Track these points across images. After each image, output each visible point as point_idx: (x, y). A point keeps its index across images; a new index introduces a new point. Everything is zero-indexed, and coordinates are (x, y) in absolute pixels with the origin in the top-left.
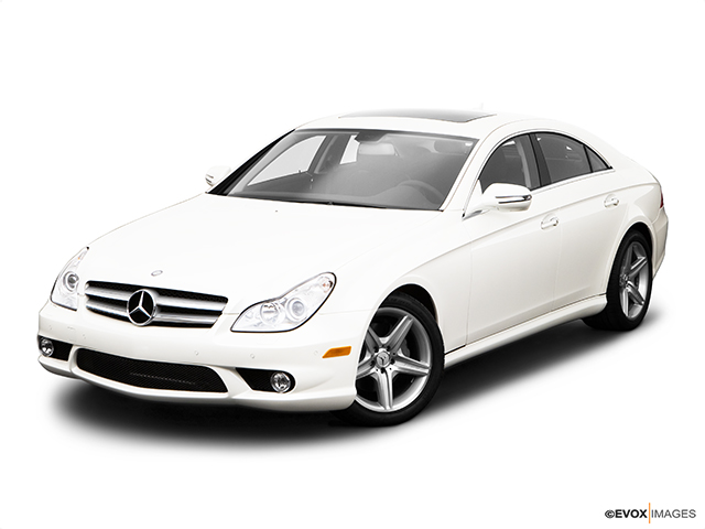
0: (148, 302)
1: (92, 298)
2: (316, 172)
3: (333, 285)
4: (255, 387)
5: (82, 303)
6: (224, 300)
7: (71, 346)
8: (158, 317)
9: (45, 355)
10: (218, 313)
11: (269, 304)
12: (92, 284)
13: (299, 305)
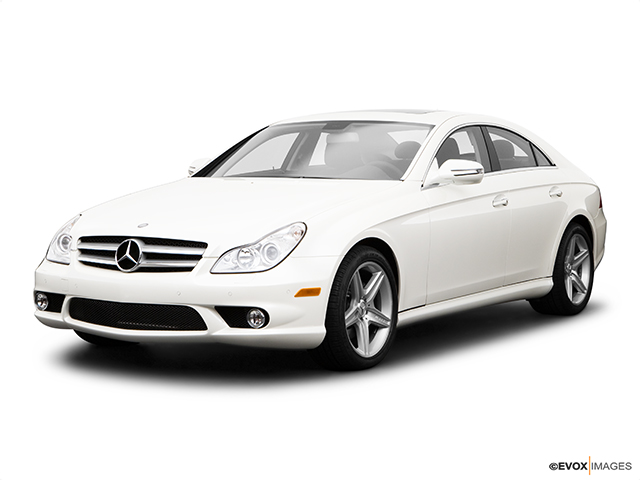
0: (135, 250)
1: (84, 252)
2: (288, 169)
3: (303, 234)
4: (232, 324)
5: (74, 257)
6: (204, 245)
7: (63, 296)
8: (143, 263)
9: (40, 309)
10: (198, 257)
11: (245, 250)
12: (84, 240)
13: (273, 250)
